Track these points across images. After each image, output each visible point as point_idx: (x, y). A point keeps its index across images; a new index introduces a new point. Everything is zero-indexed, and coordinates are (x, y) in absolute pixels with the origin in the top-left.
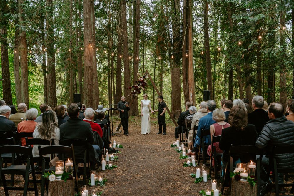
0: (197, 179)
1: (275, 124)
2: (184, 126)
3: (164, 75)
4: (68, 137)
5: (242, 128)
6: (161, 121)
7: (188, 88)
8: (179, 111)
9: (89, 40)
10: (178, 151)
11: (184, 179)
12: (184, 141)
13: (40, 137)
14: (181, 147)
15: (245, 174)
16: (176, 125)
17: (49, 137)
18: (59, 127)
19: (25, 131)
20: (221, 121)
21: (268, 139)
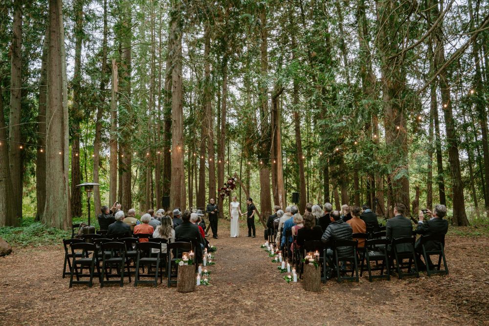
0: (282, 270)
1: (335, 225)
2: (273, 228)
3: (251, 171)
4: (182, 237)
5: (312, 228)
6: (251, 223)
7: (278, 190)
8: (269, 212)
9: (177, 142)
10: (268, 251)
11: (272, 270)
12: (273, 243)
13: (160, 237)
14: (270, 248)
15: (312, 260)
16: (265, 228)
17: (167, 236)
18: (174, 229)
19: (141, 232)
20: (300, 223)
21: (329, 236)
